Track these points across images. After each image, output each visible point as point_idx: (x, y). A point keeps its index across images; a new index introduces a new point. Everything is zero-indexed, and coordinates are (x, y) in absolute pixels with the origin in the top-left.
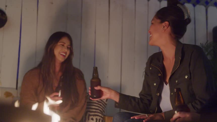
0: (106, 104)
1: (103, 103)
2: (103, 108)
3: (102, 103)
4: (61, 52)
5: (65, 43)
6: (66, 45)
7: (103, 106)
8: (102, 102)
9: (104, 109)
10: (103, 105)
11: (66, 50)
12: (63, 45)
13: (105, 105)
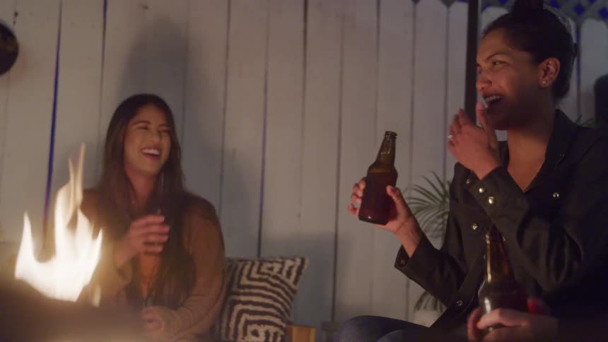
0: (294, 292)
1: (286, 288)
2: (285, 304)
3: (283, 289)
4: (145, 148)
5: (148, 122)
6: (153, 127)
7: (285, 296)
8: (283, 285)
9: (289, 304)
10: (287, 293)
11: (156, 140)
12: (146, 128)
13: (291, 294)
